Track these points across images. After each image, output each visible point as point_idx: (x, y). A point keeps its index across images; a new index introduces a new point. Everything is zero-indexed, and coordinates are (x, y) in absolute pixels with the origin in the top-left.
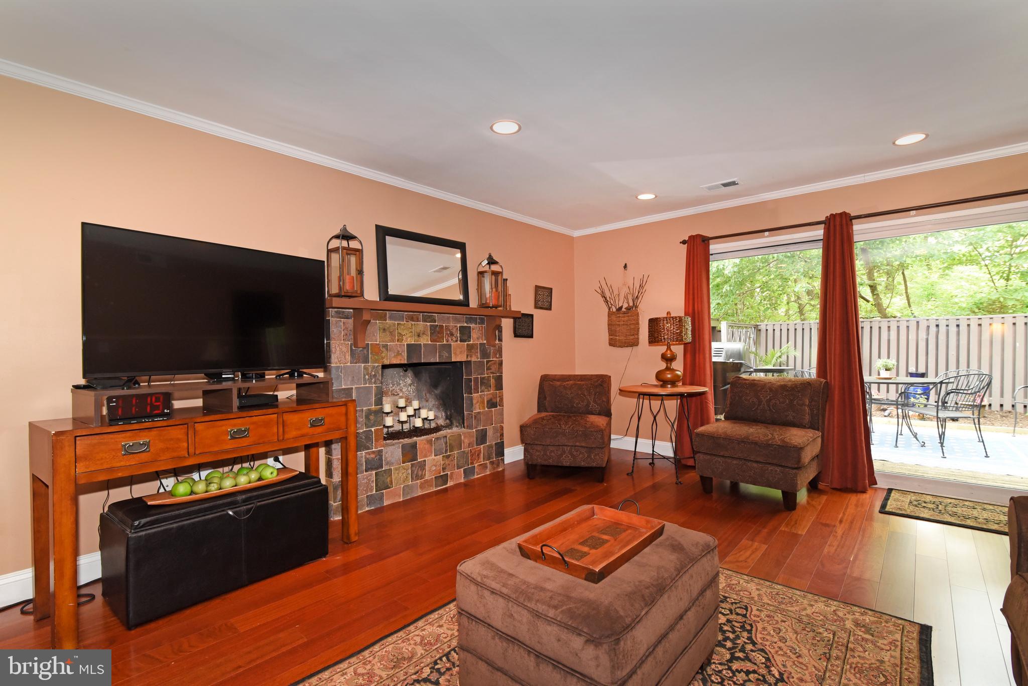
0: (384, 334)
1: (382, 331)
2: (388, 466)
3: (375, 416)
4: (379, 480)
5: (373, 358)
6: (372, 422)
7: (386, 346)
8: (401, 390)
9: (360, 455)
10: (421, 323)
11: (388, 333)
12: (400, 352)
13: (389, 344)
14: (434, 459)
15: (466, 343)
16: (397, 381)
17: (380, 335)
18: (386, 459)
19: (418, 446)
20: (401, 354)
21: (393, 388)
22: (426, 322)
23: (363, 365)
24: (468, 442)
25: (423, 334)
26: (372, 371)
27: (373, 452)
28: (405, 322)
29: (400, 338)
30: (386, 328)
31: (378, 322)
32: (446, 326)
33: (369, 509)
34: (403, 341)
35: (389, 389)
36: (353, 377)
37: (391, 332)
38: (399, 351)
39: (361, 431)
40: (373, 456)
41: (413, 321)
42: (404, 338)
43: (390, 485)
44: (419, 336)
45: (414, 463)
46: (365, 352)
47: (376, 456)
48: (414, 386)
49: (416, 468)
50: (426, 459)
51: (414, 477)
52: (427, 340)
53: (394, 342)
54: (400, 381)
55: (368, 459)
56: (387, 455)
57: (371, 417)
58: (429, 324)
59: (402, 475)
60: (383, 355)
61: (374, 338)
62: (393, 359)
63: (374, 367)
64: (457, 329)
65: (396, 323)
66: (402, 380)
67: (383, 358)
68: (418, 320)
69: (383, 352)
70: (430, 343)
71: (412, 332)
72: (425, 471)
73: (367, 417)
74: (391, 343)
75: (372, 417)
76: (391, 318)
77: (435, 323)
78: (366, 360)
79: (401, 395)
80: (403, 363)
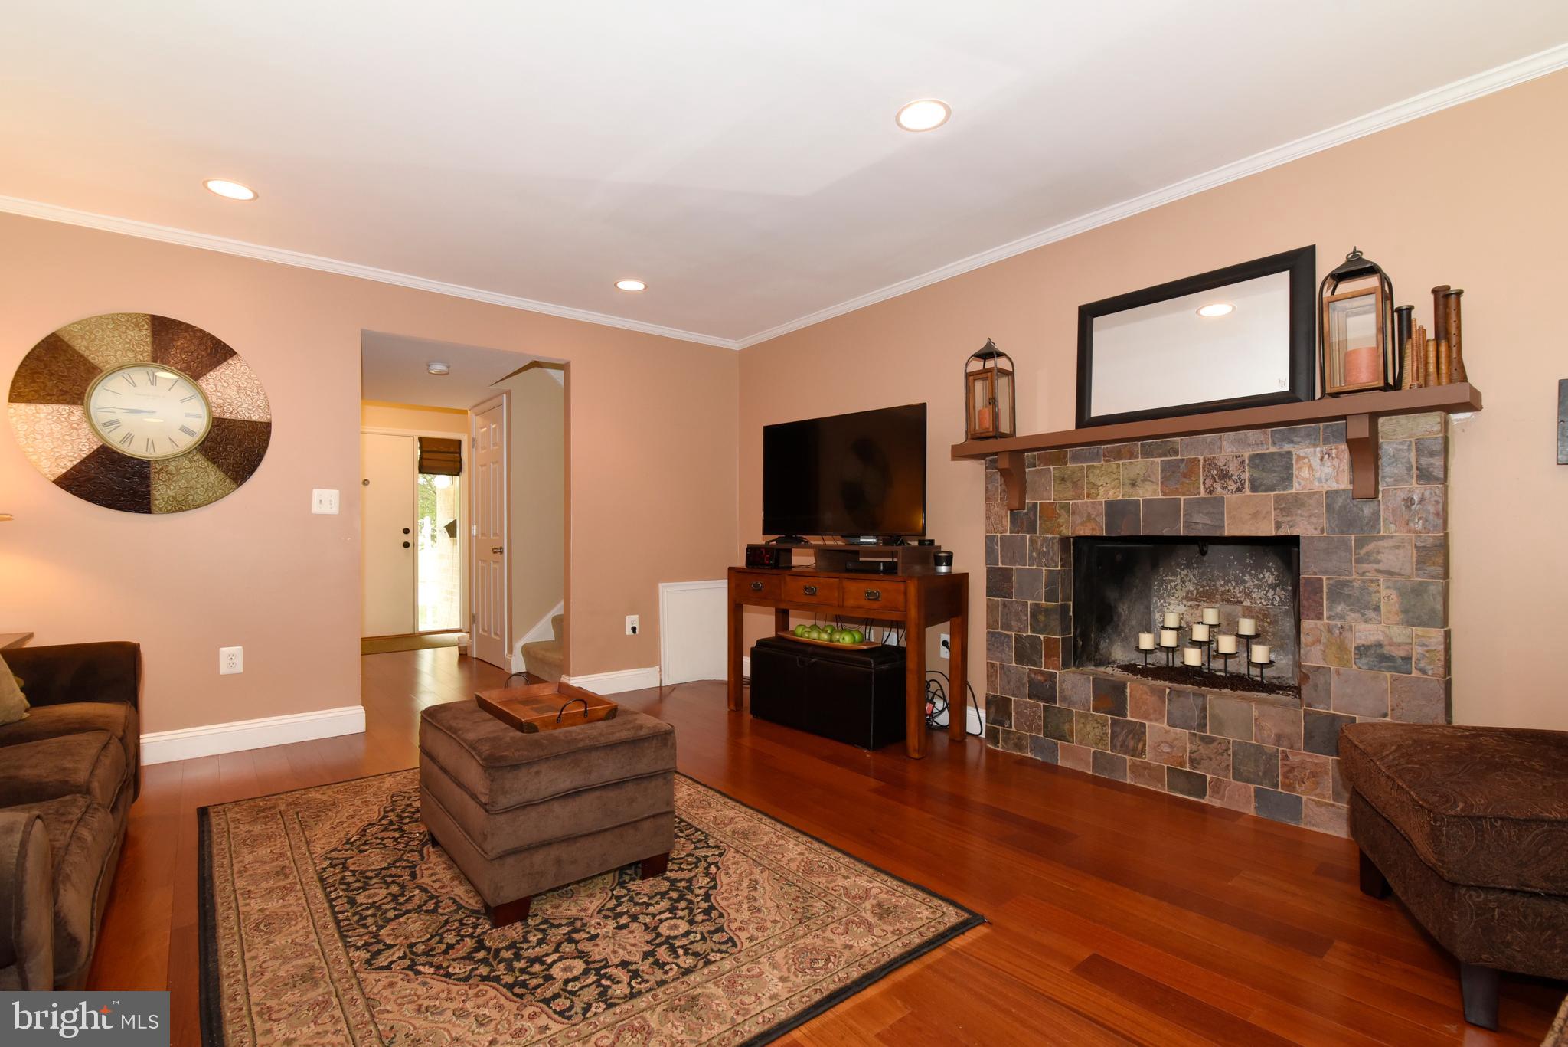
0: (1062, 485)
1: (1058, 482)
2: (1067, 705)
3: (1045, 616)
4: (1049, 720)
5: (1043, 526)
6: (1042, 625)
7: (1066, 507)
8: (1248, 595)
9: (1022, 670)
10: (1140, 459)
11: (1069, 484)
12: (1093, 516)
13: (1071, 502)
14: (1167, 732)
15: (1272, 494)
16: (1236, 576)
17: (1056, 488)
18: (1062, 691)
19: (1128, 690)
20: (1094, 519)
21: (1227, 588)
22: (1153, 456)
23: (1028, 536)
24: (1275, 731)
25: (1145, 480)
26: (1042, 545)
27: (1042, 672)
28: (1103, 462)
29: (1093, 490)
30: (1066, 476)
31: (1051, 467)
32: (1206, 460)
33: (1033, 757)
34: (1099, 497)
35: (1217, 589)
36: (1014, 553)
37: (1075, 482)
38: (1089, 515)
39: (1025, 635)
40: (1040, 678)
41: (1120, 458)
42: (1101, 491)
43: (1068, 737)
44: (1133, 484)
45: (1119, 720)
46: (1031, 516)
47: (1045, 681)
48: (1283, 589)
49: (1123, 730)
50: (1147, 724)
51: (1119, 744)
52: (1155, 492)
53: (1079, 498)
54: (1244, 575)
55: (1032, 679)
56: (1064, 686)
57: (1040, 616)
58: (1158, 460)
59: (1093, 731)
60: (1061, 520)
61: (1045, 494)
62: (1077, 528)
63: (1045, 540)
64: (1243, 462)
65: (1085, 465)
66: (1251, 575)
67: (1060, 526)
68: (1132, 456)
69: (1060, 515)
70: (1160, 496)
71: (1119, 479)
72: (1144, 745)
73: (1034, 615)
74: (1076, 501)
75: (1041, 618)
76: (1075, 459)
77: (1177, 455)
78: (1032, 529)
79: (1247, 603)
80: (1098, 534)
